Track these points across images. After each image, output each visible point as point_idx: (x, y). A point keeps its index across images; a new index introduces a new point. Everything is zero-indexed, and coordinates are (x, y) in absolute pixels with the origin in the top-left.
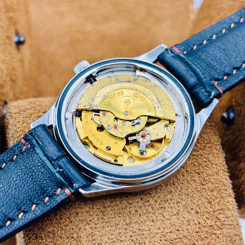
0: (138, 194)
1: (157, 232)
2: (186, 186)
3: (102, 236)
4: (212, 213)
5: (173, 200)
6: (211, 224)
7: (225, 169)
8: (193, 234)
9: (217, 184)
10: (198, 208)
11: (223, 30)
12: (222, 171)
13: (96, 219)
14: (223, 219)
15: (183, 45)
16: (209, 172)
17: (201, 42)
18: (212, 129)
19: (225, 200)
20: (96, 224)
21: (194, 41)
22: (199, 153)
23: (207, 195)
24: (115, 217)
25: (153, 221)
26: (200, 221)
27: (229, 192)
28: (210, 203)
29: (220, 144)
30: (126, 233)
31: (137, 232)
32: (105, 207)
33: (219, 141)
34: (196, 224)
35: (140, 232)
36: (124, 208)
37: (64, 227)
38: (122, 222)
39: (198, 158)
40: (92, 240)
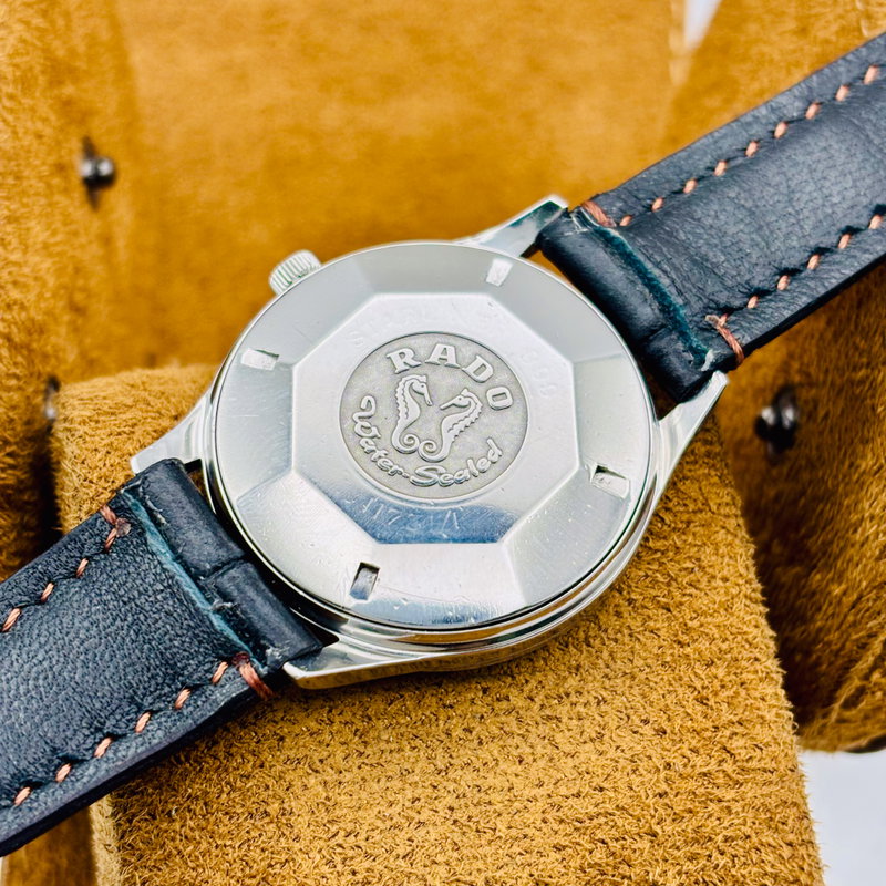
0: (474, 677)
1: (532, 794)
2: (627, 648)
3: (359, 808)
4: (708, 734)
5: (586, 693)
6: (705, 770)
7: (753, 595)
8: (647, 801)
9: (727, 643)
10: (665, 717)
11: (748, 145)
12: (744, 601)
13: (340, 755)
14: (744, 754)
15: (619, 198)
16: (702, 602)
17: (677, 187)
18: (714, 466)
19: (752, 692)
20: (341, 772)
21: (655, 184)
22: (671, 542)
23: (693, 677)
24: (400, 750)
25: (520, 762)
26: (672, 761)
27: (765, 667)
28: (702, 703)
29: (739, 512)
30: (436, 799)
31: (469, 795)
32: (370, 719)
33: (734, 504)
34: (658, 770)
35: (478, 795)
36: (430, 720)
37: (239, 782)
38: (422, 764)
39: (665, 560)
40: (329, 821)
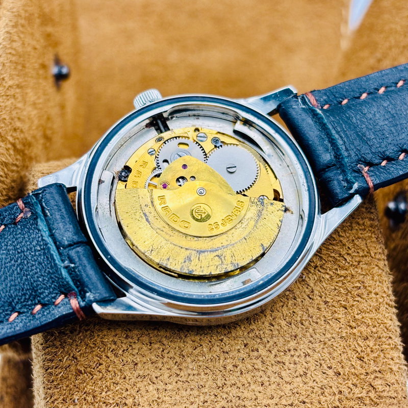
1: (267, 403)
2: (322, 327)
3: (175, 404)
4: (362, 377)
5: (299, 350)
6: (360, 396)
7: (390, 303)
9: (376, 328)
10: (340, 366)
12: (385, 306)
13: (166, 376)
14: (380, 388)
16: (364, 306)
18: (374, 232)
19: (387, 356)
20: (166, 384)
22: (349, 272)
23: (357, 346)
24: (199, 374)
25: (262, 385)
26: (342, 390)
27: (395, 342)
28: (360, 359)
29: (385, 258)
30: (216, 402)
31: (234, 401)
32: (184, 356)
33: (383, 253)
34: (335, 394)
35: (239, 402)
36: (216, 359)
37: (112, 386)
38: (210, 383)
39: (345, 282)
